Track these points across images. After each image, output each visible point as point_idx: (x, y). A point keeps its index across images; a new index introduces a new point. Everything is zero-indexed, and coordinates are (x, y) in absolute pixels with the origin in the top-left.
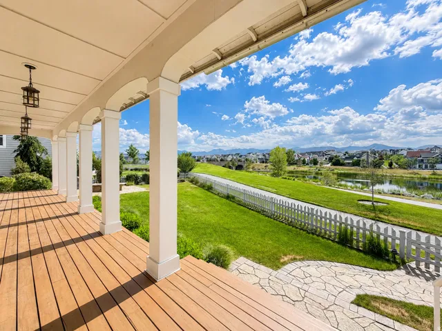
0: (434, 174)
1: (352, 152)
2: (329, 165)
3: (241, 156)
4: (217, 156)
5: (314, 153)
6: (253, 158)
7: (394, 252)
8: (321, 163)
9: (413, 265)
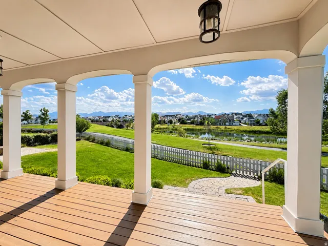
0: (226, 128)
1: (190, 116)
2: (178, 124)
3: (119, 118)
4: (99, 117)
5: (170, 116)
6: (129, 120)
7: (228, 168)
8: (175, 123)
9: (234, 172)
